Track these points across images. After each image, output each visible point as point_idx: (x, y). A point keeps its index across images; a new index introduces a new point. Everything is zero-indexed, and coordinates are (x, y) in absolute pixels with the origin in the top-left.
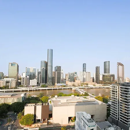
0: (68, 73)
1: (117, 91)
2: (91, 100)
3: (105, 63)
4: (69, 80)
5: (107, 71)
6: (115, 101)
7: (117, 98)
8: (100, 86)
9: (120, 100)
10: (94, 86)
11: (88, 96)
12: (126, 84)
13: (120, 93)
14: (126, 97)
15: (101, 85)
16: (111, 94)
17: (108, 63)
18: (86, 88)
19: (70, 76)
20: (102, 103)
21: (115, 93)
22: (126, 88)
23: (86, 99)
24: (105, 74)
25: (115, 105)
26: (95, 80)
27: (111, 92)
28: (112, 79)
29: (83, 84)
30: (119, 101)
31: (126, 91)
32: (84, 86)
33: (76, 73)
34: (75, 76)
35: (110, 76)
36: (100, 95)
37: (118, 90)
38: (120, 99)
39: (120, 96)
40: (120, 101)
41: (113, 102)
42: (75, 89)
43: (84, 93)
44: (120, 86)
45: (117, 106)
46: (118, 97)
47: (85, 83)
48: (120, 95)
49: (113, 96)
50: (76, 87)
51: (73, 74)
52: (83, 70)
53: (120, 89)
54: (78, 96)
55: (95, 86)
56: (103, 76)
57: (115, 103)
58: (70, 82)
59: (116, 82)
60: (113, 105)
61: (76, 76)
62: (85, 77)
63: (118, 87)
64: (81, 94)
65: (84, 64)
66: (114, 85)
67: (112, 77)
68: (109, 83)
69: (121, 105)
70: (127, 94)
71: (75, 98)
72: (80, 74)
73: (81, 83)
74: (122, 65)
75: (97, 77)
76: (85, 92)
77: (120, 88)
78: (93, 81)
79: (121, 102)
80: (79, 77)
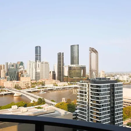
0: (5, 64)
1: (87, 91)
2: (48, 109)
3: (72, 47)
4: (8, 77)
5: (75, 61)
6: (83, 107)
7: (87, 102)
8: (64, 85)
9: (90, 104)
10: (55, 85)
11: (44, 105)
12: (98, 80)
13: (90, 93)
14: (98, 98)
15: (66, 83)
16: (79, 97)
17: (76, 47)
18: (41, 89)
19: (8, 70)
20: (65, 113)
21: (84, 94)
22: (98, 86)
23: (39, 110)
24: (72, 66)
25: (83, 113)
26: (56, 75)
27: (79, 93)
28: (82, 74)
29: (36, 83)
30: (88, 106)
31: (98, 91)
32: (37, 87)
33: (22, 64)
34: (20, 70)
35: (79, 69)
36: (64, 100)
37: (87, 89)
38: (90, 102)
39: (90, 99)
40: (90, 106)
41: (81, 109)
42: (20, 94)
43: (36, 101)
44: (90, 84)
45: (85, 114)
46: (87, 100)
47: (40, 81)
48: (90, 97)
49: (81, 99)
50: (21, 91)
51: (15, 66)
52: (36, 59)
53: (90, 88)
54: (25, 106)
55: (57, 86)
56: (70, 68)
57: (83, 110)
58: (9, 82)
59: (88, 78)
60: (81, 113)
61: (22, 69)
62: (38, 71)
63: (87, 86)
64: (32, 102)
65: (36, 47)
66: (83, 82)
67: (82, 71)
68: (78, 80)
69: (91, 112)
70: (99, 94)
71: (20, 111)
72: (29, 66)
73: (33, 82)
74: (96, 52)
75: (61, 71)
76: (38, 97)
77: (90, 86)
78: (54, 78)
79: (91, 108)
80: (28, 72)
